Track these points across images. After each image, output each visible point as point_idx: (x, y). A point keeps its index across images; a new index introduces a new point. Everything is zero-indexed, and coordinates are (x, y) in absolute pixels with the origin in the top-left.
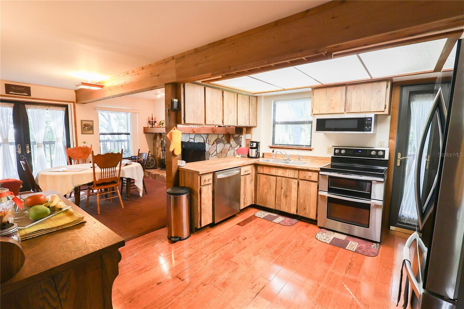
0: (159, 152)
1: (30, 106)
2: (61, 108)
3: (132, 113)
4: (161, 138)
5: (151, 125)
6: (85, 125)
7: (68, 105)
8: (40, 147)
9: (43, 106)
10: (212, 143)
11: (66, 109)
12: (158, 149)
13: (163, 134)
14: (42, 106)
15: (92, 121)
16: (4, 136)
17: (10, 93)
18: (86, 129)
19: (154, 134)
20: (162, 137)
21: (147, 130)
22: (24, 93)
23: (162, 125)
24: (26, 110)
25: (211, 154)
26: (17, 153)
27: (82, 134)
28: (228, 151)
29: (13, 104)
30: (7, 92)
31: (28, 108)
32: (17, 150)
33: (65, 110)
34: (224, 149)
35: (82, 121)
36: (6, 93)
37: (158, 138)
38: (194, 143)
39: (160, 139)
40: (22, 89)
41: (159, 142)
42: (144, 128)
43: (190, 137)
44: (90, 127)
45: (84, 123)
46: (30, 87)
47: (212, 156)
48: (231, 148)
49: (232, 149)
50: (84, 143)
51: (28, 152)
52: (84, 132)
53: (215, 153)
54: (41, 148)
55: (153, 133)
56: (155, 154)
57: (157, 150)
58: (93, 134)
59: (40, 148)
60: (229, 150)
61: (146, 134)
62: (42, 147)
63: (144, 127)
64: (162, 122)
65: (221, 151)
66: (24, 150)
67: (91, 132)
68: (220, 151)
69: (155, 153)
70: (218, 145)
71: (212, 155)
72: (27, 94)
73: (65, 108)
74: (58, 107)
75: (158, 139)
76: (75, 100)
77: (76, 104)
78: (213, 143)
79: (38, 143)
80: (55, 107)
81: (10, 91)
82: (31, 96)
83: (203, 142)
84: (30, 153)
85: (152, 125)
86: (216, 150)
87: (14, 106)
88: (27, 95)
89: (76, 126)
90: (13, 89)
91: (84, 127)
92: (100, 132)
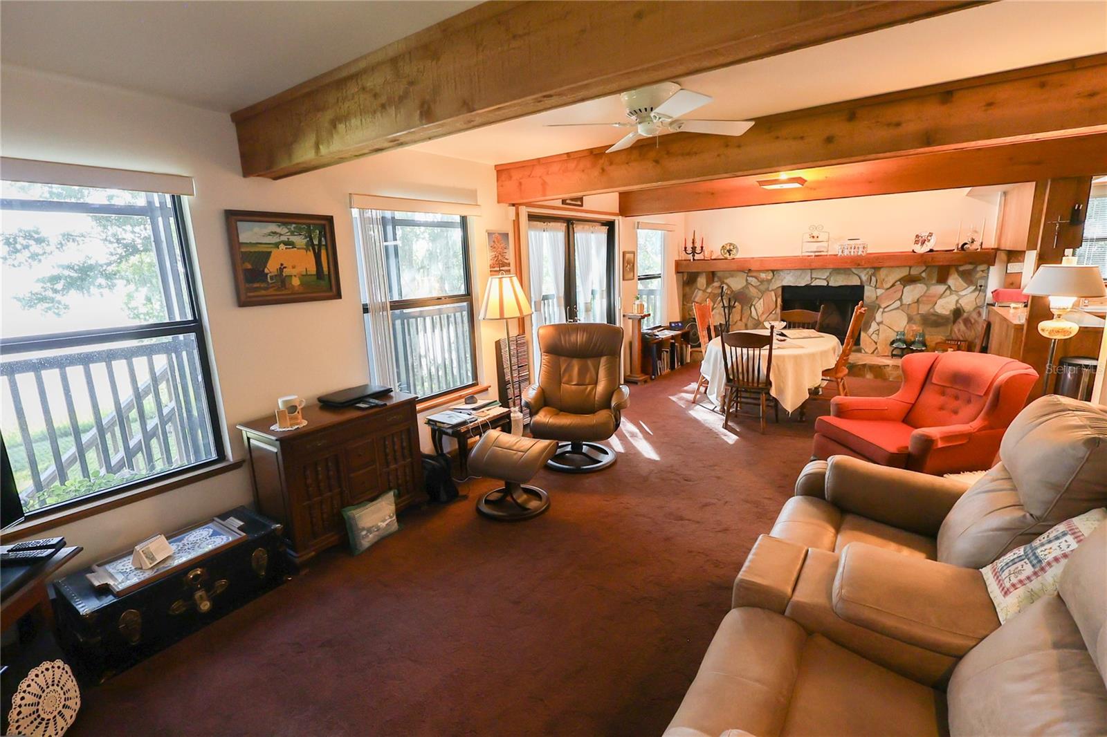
1: (577, 227)
2: (605, 228)
4: (713, 281)
5: (691, 255)
6: (627, 262)
7: (616, 220)
10: (890, 284)
11: (608, 229)
13: (718, 274)
15: (633, 253)
17: (566, 202)
18: (628, 270)
19: (690, 274)
20: (716, 279)
21: (684, 265)
23: (730, 255)
24: (575, 234)
25: (883, 306)
27: (624, 280)
28: (940, 298)
29: (564, 224)
33: (609, 234)
34: (927, 294)
35: (624, 254)
37: (702, 281)
38: (827, 288)
39: (708, 284)
41: (704, 291)
42: (677, 263)
43: (813, 276)
44: (632, 265)
45: (626, 256)
47: (885, 312)
48: (948, 292)
49: (951, 294)
52: (626, 277)
53: (897, 304)
55: (688, 272)
58: (634, 279)
60: (944, 296)
61: (678, 274)
63: (676, 260)
64: (728, 248)
65: (918, 300)
67: (631, 275)
68: (913, 300)
70: (907, 289)
71: (886, 310)
73: (611, 228)
74: (603, 226)
75: (700, 284)
77: (625, 216)
78: (893, 286)
79: (586, 302)
80: (600, 227)
82: (583, 206)
83: (858, 283)
85: (694, 256)
86: (901, 299)
87: (564, 227)
88: (580, 204)
91: (626, 265)
92: (639, 276)
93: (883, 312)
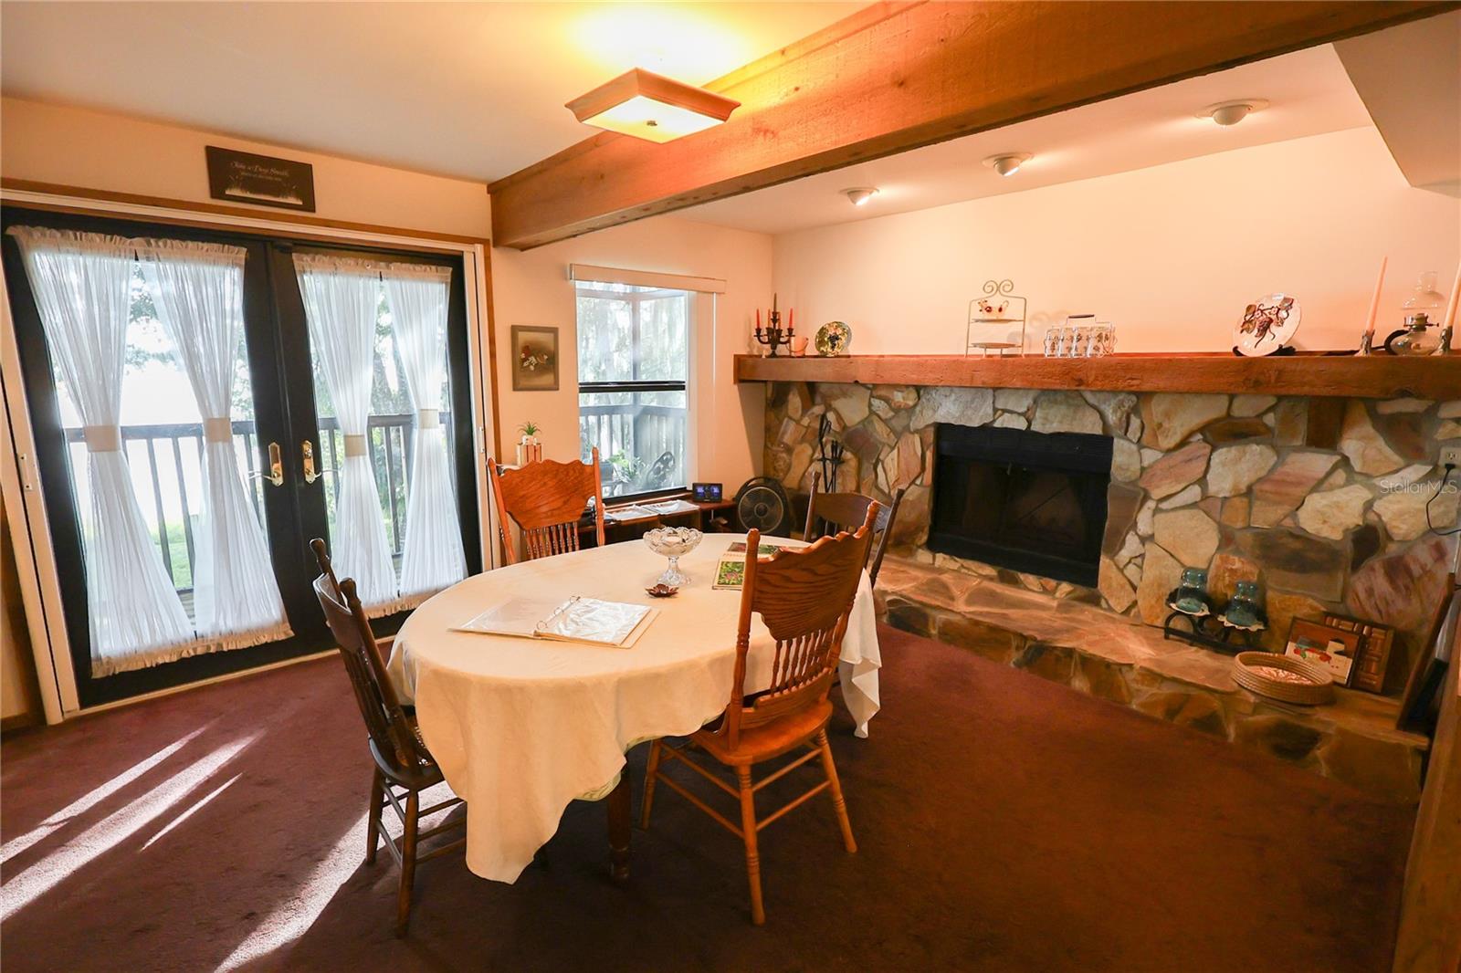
0: (795, 463)
1: (314, 259)
2: (433, 267)
3: (698, 291)
4: (813, 404)
5: (768, 346)
6: (529, 350)
7: (463, 252)
8: (359, 455)
9: (366, 262)
10: (1176, 439)
11: (452, 273)
12: (789, 450)
13: (823, 389)
14: (360, 261)
15: (554, 331)
16: (214, 407)
17: (228, 192)
18: (532, 368)
19: (770, 386)
20: (818, 399)
21: (754, 367)
22: (284, 194)
23: (833, 348)
24: (299, 279)
25: (1157, 493)
26: (268, 485)
27: (515, 389)
28: (1314, 490)
29: (245, 250)
30: (217, 191)
31: (304, 272)
32: (267, 471)
33: (449, 280)
34: (1276, 476)
35: (515, 330)
36: (213, 196)
37: (795, 401)
38: (1028, 434)
39: (805, 409)
40: (277, 172)
41: (798, 422)
42: (739, 361)
43: (999, 406)
44: (546, 357)
45: (523, 337)
46: (311, 165)
47: (1162, 511)
48: (1341, 474)
49: (1349, 482)
50: (530, 432)
51: (311, 478)
52: (523, 383)
53: (1194, 493)
54: (361, 457)
55: (765, 382)
56: (772, 472)
57: (784, 455)
58: (555, 387)
59: (356, 458)
60: (1326, 485)
61: (742, 384)
62: (365, 454)
63: (735, 356)
64: (831, 332)
65: (1250, 489)
66: (293, 466)
67: (547, 379)
68: (1235, 487)
69: (775, 468)
70: (1221, 455)
71: (1164, 505)
72: (298, 197)
73: (451, 269)
74: (424, 264)
75: (790, 407)
76: (486, 232)
77: (492, 248)
78: (1184, 443)
79: (349, 434)
80: (411, 267)
81: (229, 186)
82: (314, 211)
83: (1098, 431)
84: (319, 481)
85: (774, 348)
86: (1202, 481)
87: (246, 259)
88: (301, 203)
89: (493, 355)
90: (243, 173)
91: (523, 356)
92: (580, 381)
93: (1157, 511)
